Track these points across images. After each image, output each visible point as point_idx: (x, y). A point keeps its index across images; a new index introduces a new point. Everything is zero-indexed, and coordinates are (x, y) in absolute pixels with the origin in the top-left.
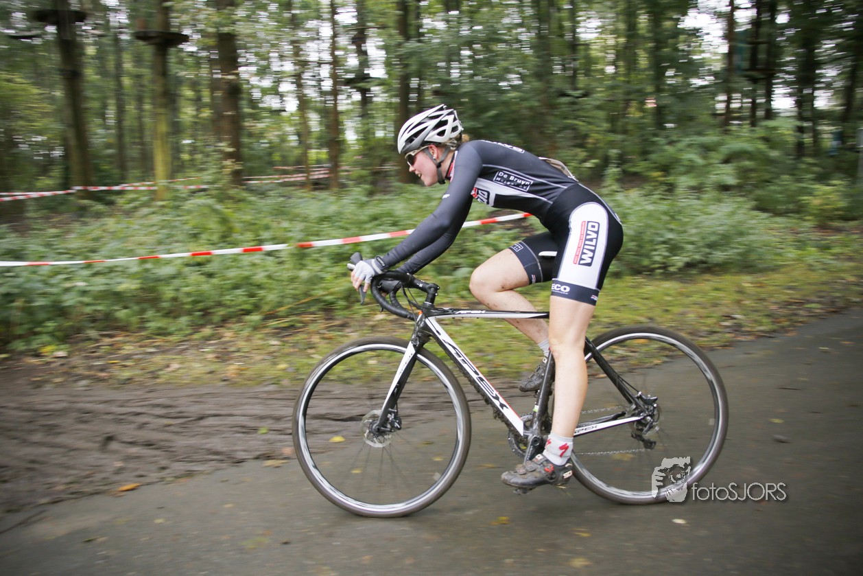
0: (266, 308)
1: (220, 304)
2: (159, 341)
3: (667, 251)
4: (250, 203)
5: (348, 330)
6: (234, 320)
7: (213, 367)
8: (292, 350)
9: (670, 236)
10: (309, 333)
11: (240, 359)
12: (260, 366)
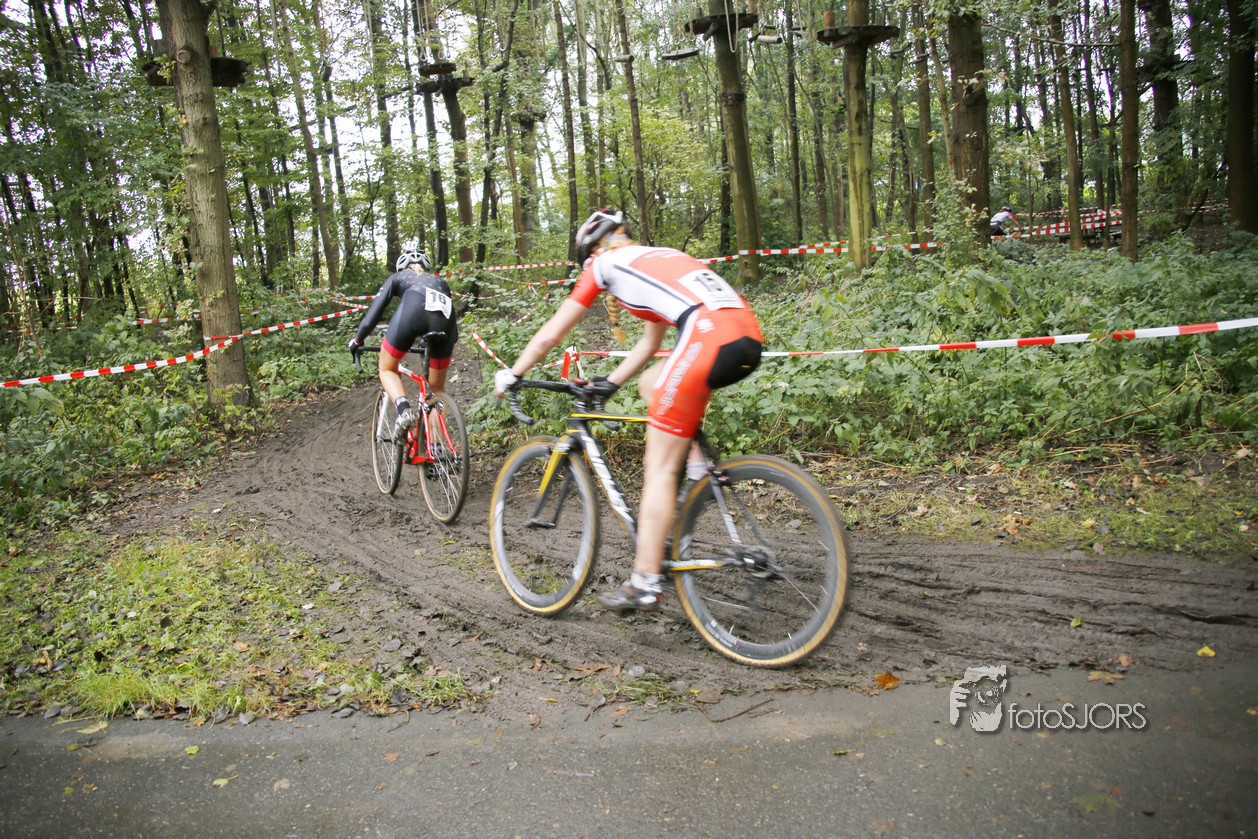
0: (1048, 430)
2: (890, 471)
5: (1188, 472)
6: (998, 445)
7: (979, 515)
8: (1100, 498)
10: (1123, 473)
11: (1018, 505)
12: (1052, 519)
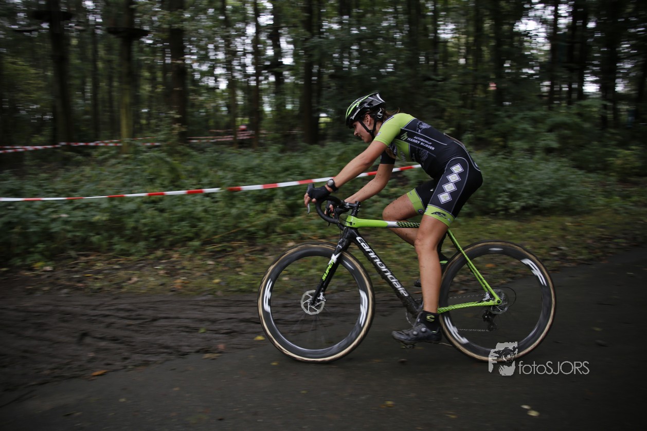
0: (204, 236)
1: (169, 232)
2: (123, 260)
3: (507, 198)
4: (192, 156)
5: (266, 254)
6: (180, 245)
7: (164, 280)
8: (224, 269)
9: (510, 186)
10: (236, 256)
11: (184, 274)
12: (199, 280)
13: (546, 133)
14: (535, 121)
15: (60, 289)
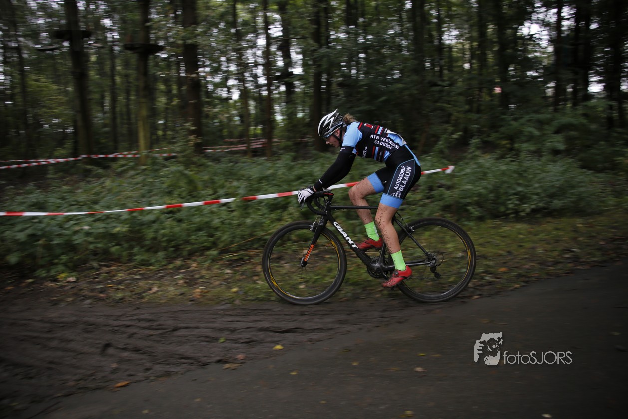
0: (221, 245)
1: (187, 242)
2: (143, 270)
3: (517, 200)
4: (208, 166)
5: (282, 262)
6: (197, 254)
7: (184, 290)
8: (241, 277)
9: (520, 189)
10: (253, 264)
11: (203, 283)
12: (218, 289)
13: (553, 135)
14: (541, 124)
15: (84, 300)
